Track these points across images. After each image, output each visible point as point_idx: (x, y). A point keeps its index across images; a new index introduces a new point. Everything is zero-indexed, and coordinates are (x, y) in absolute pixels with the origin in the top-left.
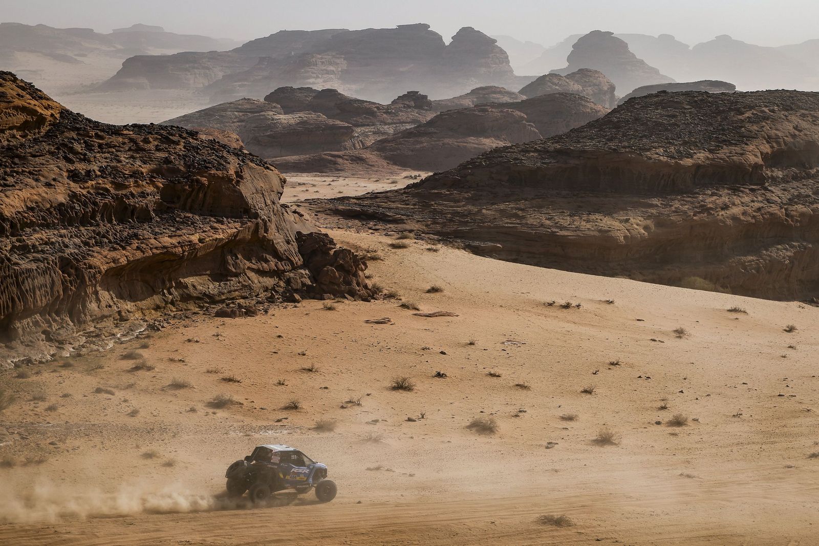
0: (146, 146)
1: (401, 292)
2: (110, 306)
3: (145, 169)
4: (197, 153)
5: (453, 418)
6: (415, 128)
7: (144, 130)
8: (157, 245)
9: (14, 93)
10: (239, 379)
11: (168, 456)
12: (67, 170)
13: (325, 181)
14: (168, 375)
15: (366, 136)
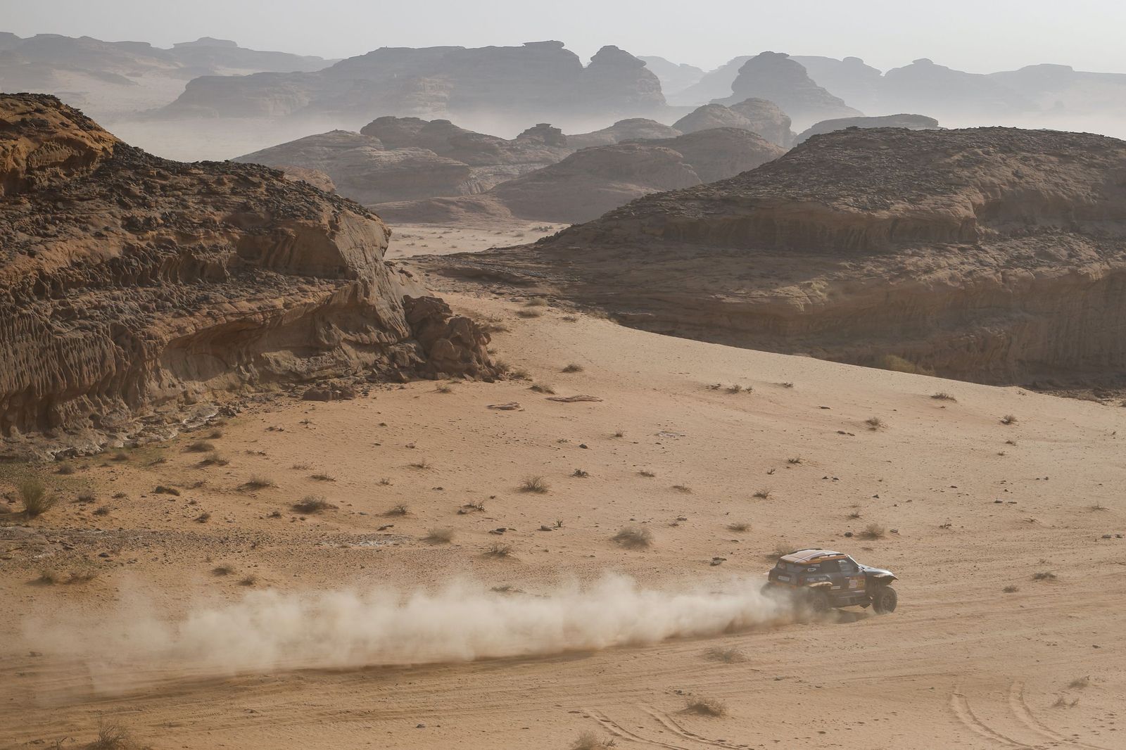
0: (220, 189)
1: (531, 371)
2: (174, 386)
3: (218, 217)
4: (283, 198)
5: (597, 526)
6: (546, 168)
7: (217, 169)
8: (232, 311)
9: (58, 122)
10: (333, 477)
11: (246, 573)
12: (122, 217)
13: (435, 233)
14: (246, 470)
15: (485, 178)
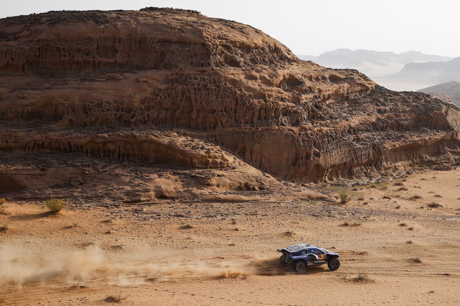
0: (409, 100)
2: (392, 164)
3: (408, 109)
4: (430, 104)
7: (408, 94)
8: (411, 140)
9: (357, 78)
10: (442, 196)
11: (410, 225)
12: (377, 109)
14: (413, 192)
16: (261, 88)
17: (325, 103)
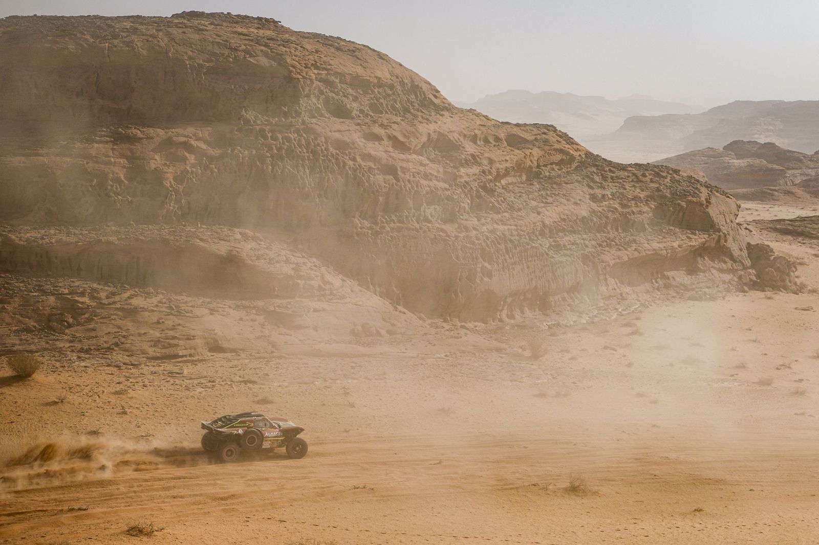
0: (644, 179)
2: (615, 289)
3: (642, 195)
4: (679, 185)
7: (643, 167)
8: (649, 248)
9: (555, 140)
10: (704, 345)
11: (653, 397)
12: (589, 194)
13: (764, 208)
14: (655, 339)
15: (795, 175)
16: (390, 157)
17: (500, 182)
